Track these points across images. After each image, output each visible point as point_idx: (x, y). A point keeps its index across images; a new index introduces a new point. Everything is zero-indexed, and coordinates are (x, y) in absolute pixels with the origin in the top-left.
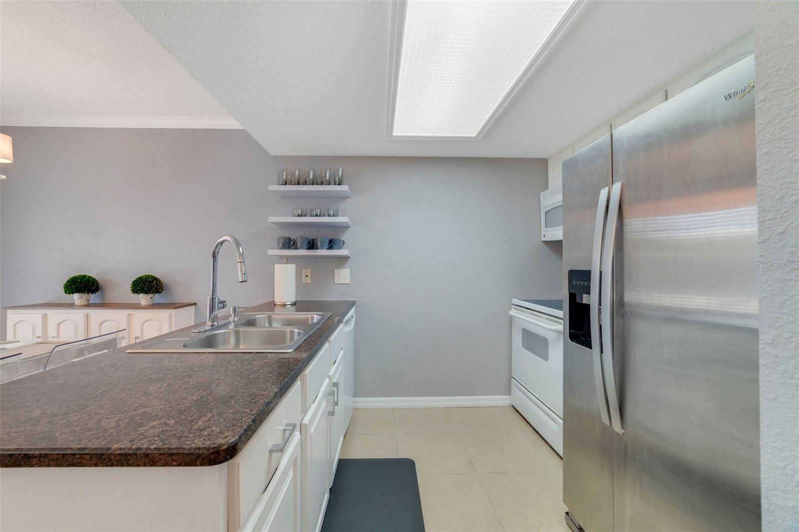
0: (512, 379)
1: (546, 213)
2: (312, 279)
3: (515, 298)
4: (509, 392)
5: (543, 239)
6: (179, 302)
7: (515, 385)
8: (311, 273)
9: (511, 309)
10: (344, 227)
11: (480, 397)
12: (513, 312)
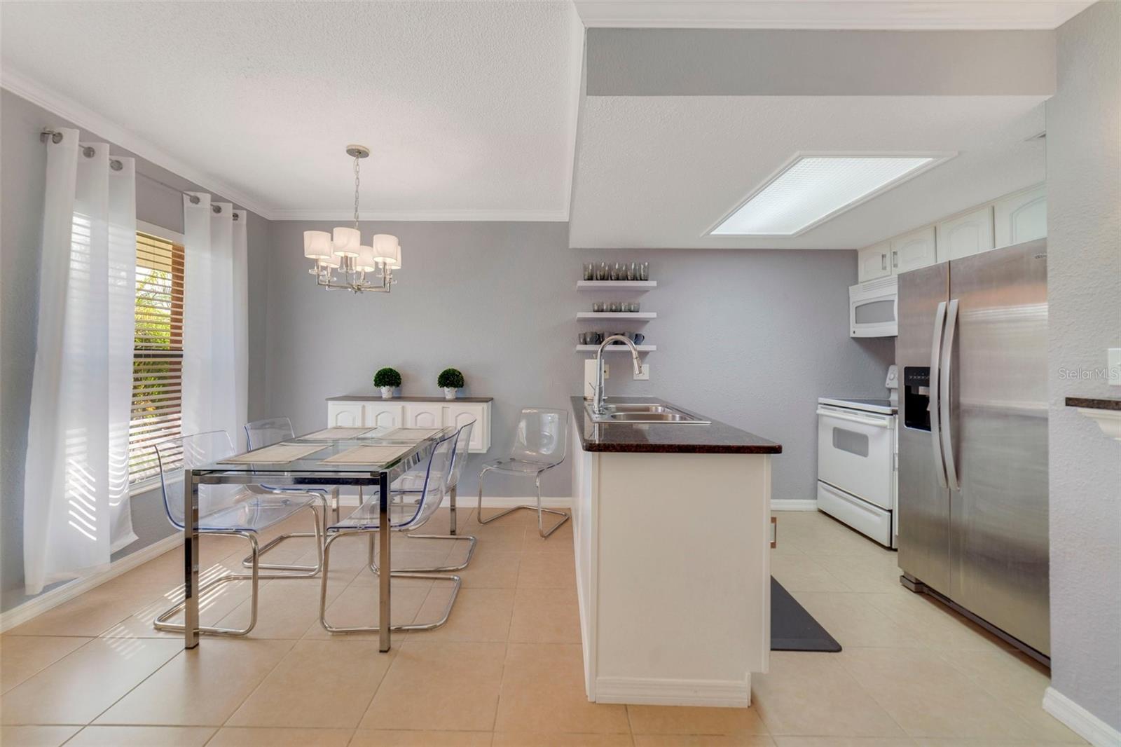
0: (819, 482)
1: (856, 308)
2: (610, 375)
3: (822, 397)
4: (815, 496)
5: (852, 335)
6: (476, 396)
7: (824, 488)
8: (610, 368)
9: (817, 409)
10: (644, 322)
11: (782, 501)
12: (821, 411)
